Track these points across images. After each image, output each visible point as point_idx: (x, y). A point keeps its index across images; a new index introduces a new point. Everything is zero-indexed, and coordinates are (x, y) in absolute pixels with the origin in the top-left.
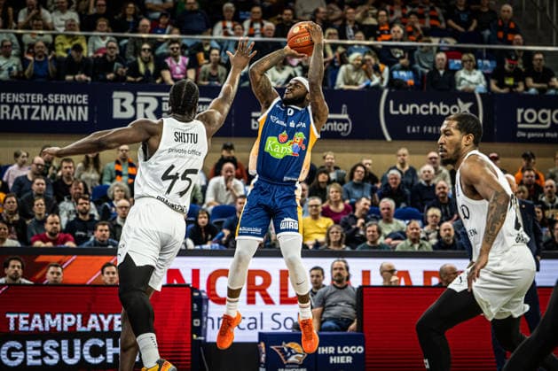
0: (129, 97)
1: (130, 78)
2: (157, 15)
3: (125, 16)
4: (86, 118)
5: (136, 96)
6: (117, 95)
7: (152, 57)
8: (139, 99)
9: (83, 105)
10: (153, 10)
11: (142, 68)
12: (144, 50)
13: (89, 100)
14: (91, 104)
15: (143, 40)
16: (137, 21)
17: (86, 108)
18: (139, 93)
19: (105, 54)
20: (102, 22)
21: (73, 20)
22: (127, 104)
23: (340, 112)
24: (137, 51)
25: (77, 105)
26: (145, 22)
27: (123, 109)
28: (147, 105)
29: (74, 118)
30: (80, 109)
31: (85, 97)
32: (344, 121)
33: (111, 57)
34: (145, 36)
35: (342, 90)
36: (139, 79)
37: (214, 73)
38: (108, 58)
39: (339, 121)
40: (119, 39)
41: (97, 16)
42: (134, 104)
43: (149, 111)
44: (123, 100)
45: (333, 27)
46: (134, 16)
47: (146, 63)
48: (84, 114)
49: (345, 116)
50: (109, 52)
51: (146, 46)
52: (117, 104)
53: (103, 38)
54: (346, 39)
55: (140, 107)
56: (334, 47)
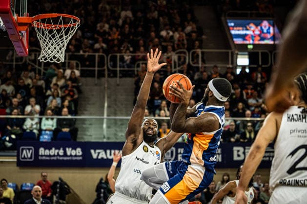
0: (241, 149)
1: (242, 140)
2: (253, 108)
3: (238, 109)
4: (220, 160)
5: (245, 149)
6: (235, 149)
7: (253, 130)
8: (246, 151)
9: (219, 154)
10: (251, 106)
11: (248, 135)
12: (249, 126)
13: (222, 151)
14: (223, 153)
17: (220, 156)
19: (229, 129)
26: (248, 112)
27: (239, 156)
30: (218, 156)
31: (220, 150)
33: (232, 130)
34: (248, 119)
36: (246, 141)
38: (231, 130)
40: (235, 121)
42: (244, 153)
44: (238, 151)
46: (243, 109)
47: (250, 133)
48: (219, 158)
50: (231, 127)
51: (249, 124)
52: (235, 153)
53: (228, 120)
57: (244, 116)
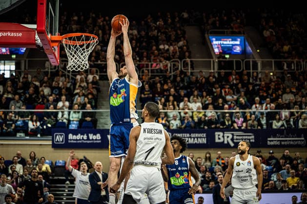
0: (221, 134)
2: (230, 103)
3: (219, 104)
4: (205, 142)
5: (224, 134)
6: (217, 133)
7: (230, 119)
8: (225, 135)
9: (204, 138)
10: (229, 101)
11: (227, 123)
13: (206, 135)
14: (207, 137)
15: (226, 113)
16: (223, 105)
17: (205, 139)
18: (225, 132)
20: (211, 106)
21: (199, 106)
22: (221, 137)
23: (301, 137)
24: (224, 117)
25: (202, 138)
26: (226, 106)
27: (219, 139)
28: (228, 137)
29: (201, 142)
30: (203, 139)
31: (205, 135)
32: (303, 140)
33: (213, 119)
34: (226, 111)
35: (301, 129)
36: (224, 127)
37: (253, 124)
39: (300, 140)
40: (217, 113)
41: (209, 104)
42: (223, 137)
43: (229, 139)
44: (219, 135)
45: (297, 105)
46: (222, 103)
47: (228, 121)
48: (204, 141)
49: (303, 139)
50: (212, 117)
51: (227, 115)
52: (217, 137)
53: (211, 112)
54: (302, 109)
55: (226, 138)
56: (297, 112)
57: (223, 109)
